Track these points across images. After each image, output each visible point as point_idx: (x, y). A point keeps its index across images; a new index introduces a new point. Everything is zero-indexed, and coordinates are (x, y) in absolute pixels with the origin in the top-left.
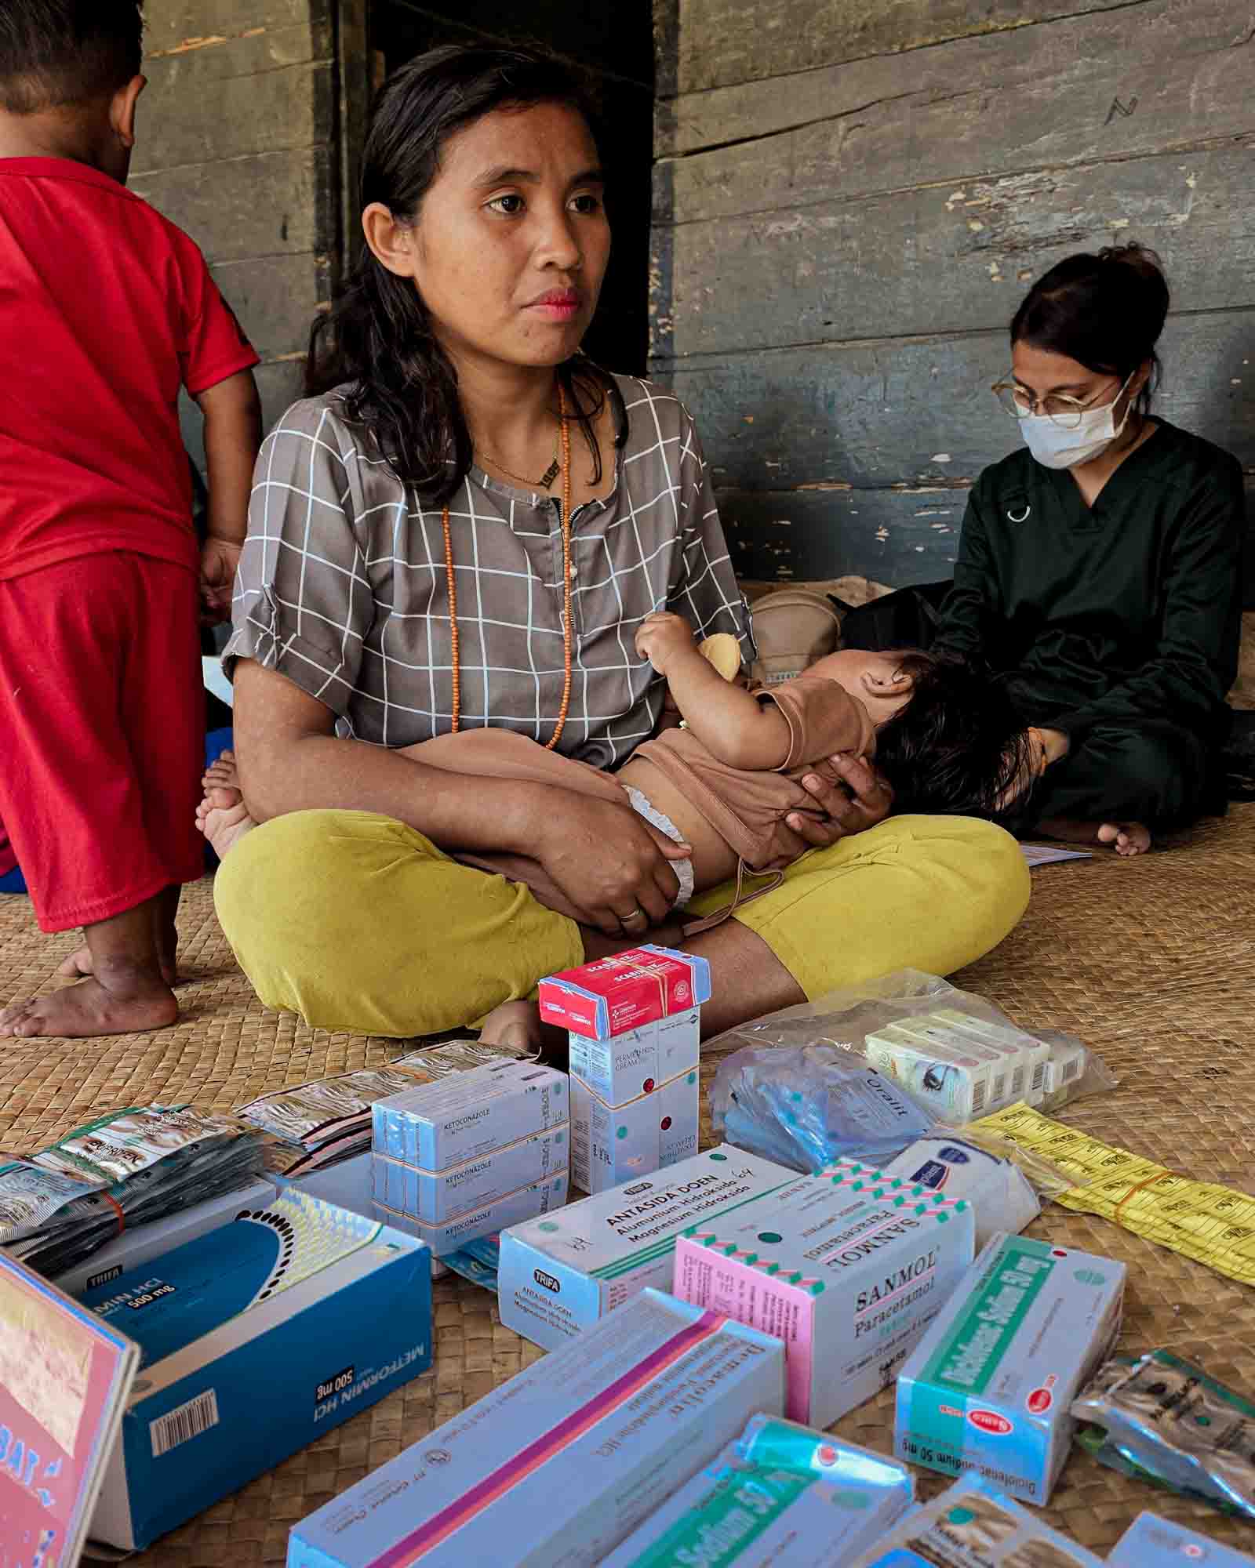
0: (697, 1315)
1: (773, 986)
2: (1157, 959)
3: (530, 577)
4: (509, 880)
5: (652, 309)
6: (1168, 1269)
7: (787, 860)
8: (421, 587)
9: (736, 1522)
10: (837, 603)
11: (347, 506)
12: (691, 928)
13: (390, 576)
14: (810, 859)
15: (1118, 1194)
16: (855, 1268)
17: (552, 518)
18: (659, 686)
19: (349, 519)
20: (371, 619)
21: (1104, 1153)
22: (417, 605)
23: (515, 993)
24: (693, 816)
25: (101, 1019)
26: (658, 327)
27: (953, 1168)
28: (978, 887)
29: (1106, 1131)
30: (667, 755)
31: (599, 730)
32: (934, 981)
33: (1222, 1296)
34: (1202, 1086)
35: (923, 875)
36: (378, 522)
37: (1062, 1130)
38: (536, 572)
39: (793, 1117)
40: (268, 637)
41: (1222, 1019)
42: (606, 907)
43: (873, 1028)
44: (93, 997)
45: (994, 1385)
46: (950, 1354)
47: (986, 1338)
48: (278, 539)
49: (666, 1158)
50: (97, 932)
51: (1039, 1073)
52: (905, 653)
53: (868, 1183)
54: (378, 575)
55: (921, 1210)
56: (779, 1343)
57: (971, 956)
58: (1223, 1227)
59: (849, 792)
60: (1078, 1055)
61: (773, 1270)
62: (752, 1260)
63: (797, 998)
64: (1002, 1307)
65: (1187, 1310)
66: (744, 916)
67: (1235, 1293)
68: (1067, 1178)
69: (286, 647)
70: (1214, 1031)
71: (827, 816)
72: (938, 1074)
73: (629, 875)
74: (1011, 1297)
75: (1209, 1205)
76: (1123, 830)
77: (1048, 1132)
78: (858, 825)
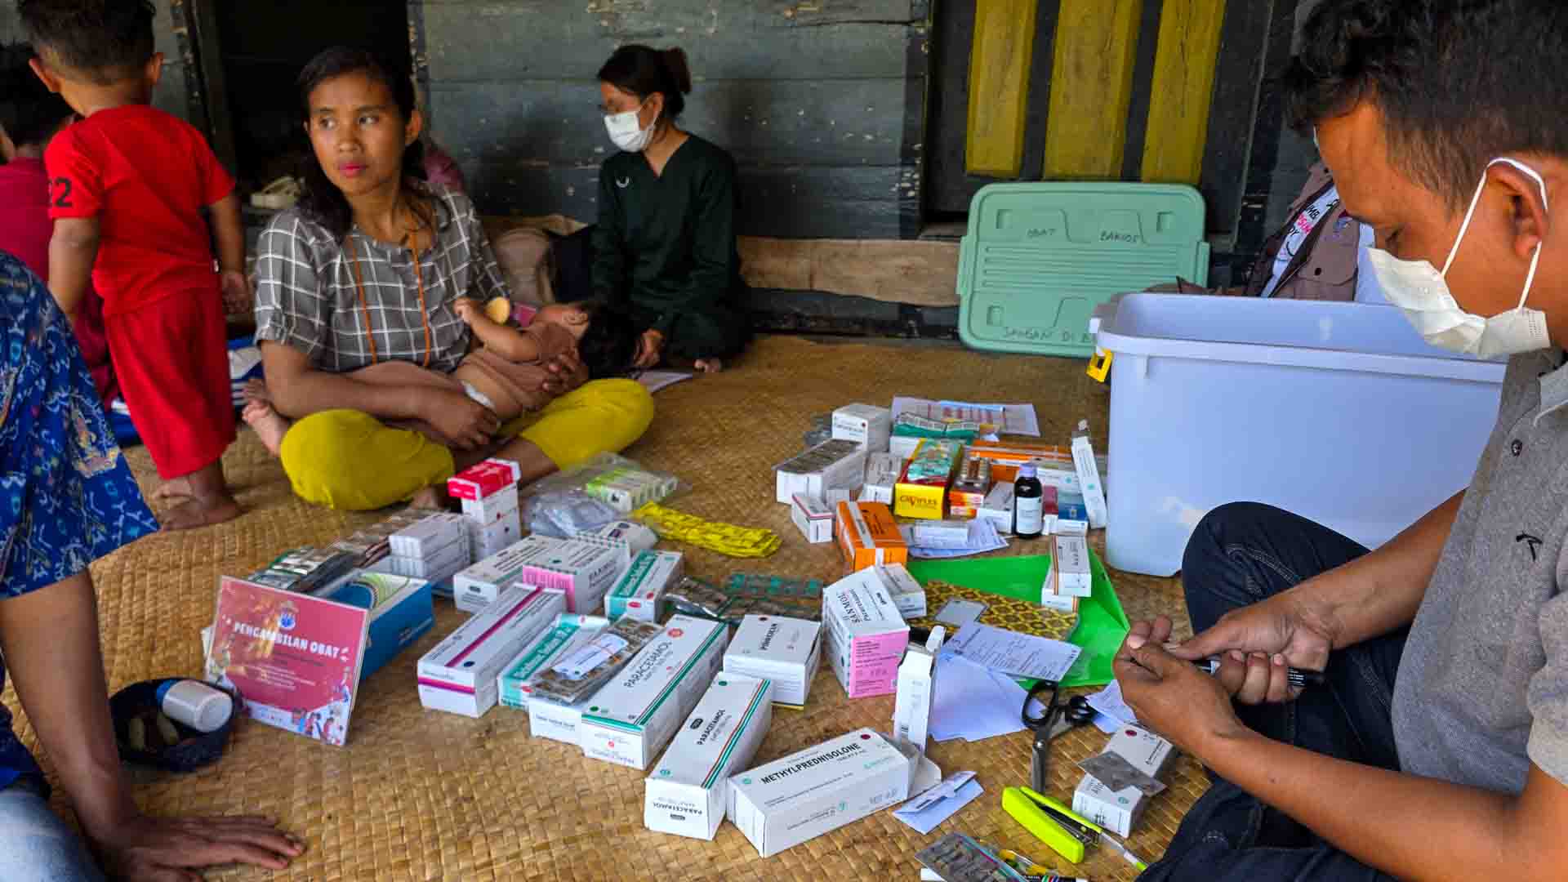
0: (534, 588)
1: (544, 464)
2: (716, 431)
3: (401, 285)
4: (415, 433)
5: (413, 52)
6: (702, 554)
7: (544, 405)
8: (349, 295)
9: (555, 641)
10: (551, 235)
11: (313, 264)
12: (503, 442)
13: (335, 293)
14: (555, 403)
15: (685, 531)
16: (587, 566)
17: (409, 257)
18: (468, 330)
19: (315, 271)
20: (328, 314)
21: (681, 517)
22: (349, 305)
23: (426, 482)
24: (494, 387)
25: (202, 517)
26: (417, 63)
27: (624, 530)
28: (630, 411)
29: (686, 509)
30: (478, 361)
31: (443, 354)
32: (614, 456)
33: (720, 559)
34: (725, 487)
35: (606, 409)
36: (329, 270)
37: (667, 510)
38: (404, 283)
39: (560, 520)
40: (282, 331)
41: (737, 456)
42: (462, 436)
43: (588, 480)
44: (195, 508)
45: (636, 594)
46: (621, 588)
47: (633, 582)
48: (279, 283)
49: (508, 543)
50: (194, 477)
51: (658, 490)
52: (583, 302)
53: (591, 539)
54: (330, 293)
55: (610, 545)
56: (562, 592)
57: (629, 441)
58: (719, 537)
59: (569, 371)
60: (674, 480)
61: (559, 571)
62: (551, 569)
63: (554, 469)
64: (639, 573)
65: (707, 566)
66: (524, 434)
67: (724, 558)
68: (666, 528)
69: (291, 333)
70: (733, 461)
71: (561, 382)
72: (617, 496)
73: (472, 421)
74: (642, 568)
75: (717, 530)
76: (707, 362)
77: (661, 512)
78: (575, 386)
